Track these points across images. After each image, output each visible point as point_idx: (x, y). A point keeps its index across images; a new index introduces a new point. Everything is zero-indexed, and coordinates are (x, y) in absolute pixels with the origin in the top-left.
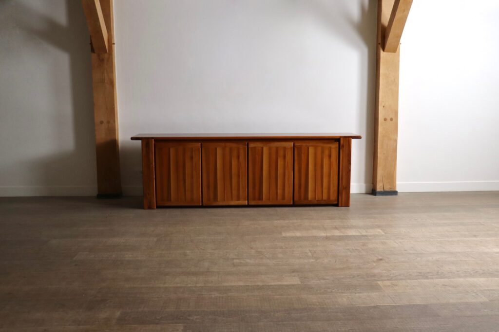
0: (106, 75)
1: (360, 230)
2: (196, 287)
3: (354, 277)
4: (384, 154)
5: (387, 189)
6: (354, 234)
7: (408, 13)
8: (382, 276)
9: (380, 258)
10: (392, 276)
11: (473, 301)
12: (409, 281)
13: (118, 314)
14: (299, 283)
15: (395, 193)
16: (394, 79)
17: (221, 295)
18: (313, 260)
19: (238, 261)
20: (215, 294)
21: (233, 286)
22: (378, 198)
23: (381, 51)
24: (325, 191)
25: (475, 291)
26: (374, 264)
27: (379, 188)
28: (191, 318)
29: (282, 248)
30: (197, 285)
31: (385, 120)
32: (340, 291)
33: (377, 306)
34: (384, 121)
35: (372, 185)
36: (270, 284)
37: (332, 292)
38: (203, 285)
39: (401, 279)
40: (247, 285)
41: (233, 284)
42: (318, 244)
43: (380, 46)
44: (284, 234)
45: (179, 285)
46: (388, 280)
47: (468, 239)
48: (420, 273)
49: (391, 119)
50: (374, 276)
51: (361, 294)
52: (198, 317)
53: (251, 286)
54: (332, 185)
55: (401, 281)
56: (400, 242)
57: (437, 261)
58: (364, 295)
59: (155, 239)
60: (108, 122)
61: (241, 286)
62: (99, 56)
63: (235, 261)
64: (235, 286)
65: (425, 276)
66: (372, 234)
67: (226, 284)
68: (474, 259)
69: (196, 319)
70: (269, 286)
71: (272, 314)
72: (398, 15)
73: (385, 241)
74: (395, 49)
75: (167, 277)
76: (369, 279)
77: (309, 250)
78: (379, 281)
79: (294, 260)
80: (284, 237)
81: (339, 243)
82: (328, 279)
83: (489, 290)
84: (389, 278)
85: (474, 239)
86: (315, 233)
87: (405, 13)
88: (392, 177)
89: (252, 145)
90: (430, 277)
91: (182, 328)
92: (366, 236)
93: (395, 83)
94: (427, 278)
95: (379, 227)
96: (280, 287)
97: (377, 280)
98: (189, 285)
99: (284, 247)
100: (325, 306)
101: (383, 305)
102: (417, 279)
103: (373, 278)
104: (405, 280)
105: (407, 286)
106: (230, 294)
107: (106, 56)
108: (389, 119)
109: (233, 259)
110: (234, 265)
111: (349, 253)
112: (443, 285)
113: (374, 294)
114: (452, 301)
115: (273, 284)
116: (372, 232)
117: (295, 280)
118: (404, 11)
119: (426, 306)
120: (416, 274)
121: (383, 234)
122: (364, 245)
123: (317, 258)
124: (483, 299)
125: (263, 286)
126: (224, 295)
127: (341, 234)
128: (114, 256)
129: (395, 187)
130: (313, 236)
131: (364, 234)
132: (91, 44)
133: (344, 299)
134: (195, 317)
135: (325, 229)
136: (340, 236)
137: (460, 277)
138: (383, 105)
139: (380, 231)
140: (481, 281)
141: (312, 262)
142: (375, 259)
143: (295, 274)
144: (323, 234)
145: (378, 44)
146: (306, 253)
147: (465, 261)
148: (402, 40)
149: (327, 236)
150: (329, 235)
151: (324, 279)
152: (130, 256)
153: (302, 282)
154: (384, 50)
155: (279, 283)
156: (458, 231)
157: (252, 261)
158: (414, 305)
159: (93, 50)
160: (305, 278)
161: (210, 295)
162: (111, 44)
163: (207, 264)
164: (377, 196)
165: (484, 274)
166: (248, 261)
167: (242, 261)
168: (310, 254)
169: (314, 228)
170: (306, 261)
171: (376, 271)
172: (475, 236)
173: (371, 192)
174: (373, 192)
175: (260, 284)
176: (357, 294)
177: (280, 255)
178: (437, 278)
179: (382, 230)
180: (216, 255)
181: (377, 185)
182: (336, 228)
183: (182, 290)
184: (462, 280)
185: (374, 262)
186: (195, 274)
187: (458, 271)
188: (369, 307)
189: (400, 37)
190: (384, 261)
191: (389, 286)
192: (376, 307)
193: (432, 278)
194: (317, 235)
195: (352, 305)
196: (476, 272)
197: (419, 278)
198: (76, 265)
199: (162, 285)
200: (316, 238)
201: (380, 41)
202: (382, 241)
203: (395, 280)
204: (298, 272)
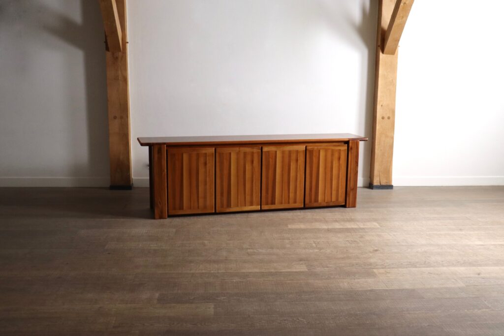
0: (119, 72)
1: (358, 223)
2: (218, 273)
3: (353, 265)
4: (381, 150)
5: (384, 183)
6: (353, 226)
7: (406, 20)
8: (377, 265)
9: (376, 249)
10: (386, 264)
11: (453, 286)
12: (400, 269)
13: (157, 295)
14: (307, 270)
15: (390, 187)
16: (392, 80)
17: (242, 280)
18: (317, 250)
19: (252, 250)
20: (236, 279)
21: (250, 273)
22: (374, 192)
23: (381, 53)
24: (334, 193)
25: (455, 278)
26: (371, 255)
27: (376, 182)
28: (219, 299)
29: (289, 239)
30: (219, 271)
31: (383, 118)
32: (341, 277)
33: (373, 290)
34: (381, 119)
35: (369, 179)
36: (281, 271)
37: (334, 278)
38: (224, 271)
39: (393, 268)
40: (263, 271)
41: (250, 271)
42: (321, 235)
43: (379, 48)
44: (290, 226)
45: (204, 271)
46: (382, 268)
47: (454, 232)
48: (410, 262)
49: (389, 118)
50: (371, 264)
51: (359, 280)
52: (225, 298)
53: (266, 273)
54: (340, 187)
55: (393, 269)
56: (394, 235)
57: (426, 252)
58: (362, 280)
59: (174, 230)
60: (122, 118)
61: (257, 273)
62: (113, 54)
63: (249, 250)
64: (252, 272)
65: (414, 265)
66: (369, 227)
67: (244, 271)
68: (457, 251)
69: (224, 299)
70: (281, 272)
71: (286, 295)
72: (397, 21)
73: (380, 233)
74: (393, 52)
75: (192, 264)
76: (366, 267)
77: (314, 242)
78: (375, 269)
79: (300, 250)
80: (290, 229)
81: (339, 235)
82: (331, 267)
83: (466, 277)
84: (383, 267)
85: (460, 232)
86: (317, 225)
87: (404, 19)
88: (388, 172)
89: (265, 149)
90: (418, 266)
91: (213, 306)
92: (363, 229)
93: (393, 83)
94: (416, 267)
95: (375, 220)
96: (290, 274)
97: (373, 269)
98: (212, 272)
99: (291, 239)
100: (329, 290)
101: (378, 289)
102: (406, 268)
103: (370, 267)
104: (396, 268)
105: (399, 274)
106: (248, 279)
107: (120, 54)
108: (386, 118)
109: (247, 249)
110: (249, 254)
111: (349, 245)
112: (429, 273)
113: (370, 280)
114: (435, 286)
115: (284, 271)
116: (369, 225)
117: (302, 268)
118: (403, 17)
119: (413, 290)
120: (406, 263)
121: (379, 227)
122: (362, 237)
123: (320, 249)
124: (461, 284)
125: (275, 272)
126: (244, 280)
127: (341, 227)
128: (140, 245)
129: (391, 181)
130: (316, 229)
131: (362, 227)
132: (106, 42)
133: (345, 284)
134: (223, 298)
135: (326, 222)
136: (340, 229)
137: (443, 266)
138: (381, 104)
139: (376, 224)
140: (461, 270)
141: (316, 252)
142: (371, 249)
143: (302, 262)
144: (325, 227)
145: (378, 46)
146: (311, 244)
147: (449, 252)
148: (400, 43)
149: (328, 228)
150: (330, 227)
151: (327, 267)
152: (155, 245)
153: (308, 270)
154: (383, 53)
155: (289, 270)
156: (446, 225)
157: (264, 251)
158: (403, 289)
159: (107, 49)
160: (311, 266)
161: (231, 279)
162: (125, 43)
163: (224, 254)
164: (373, 190)
165: (464, 264)
166: (260, 250)
167: (255, 251)
168: (314, 245)
169: (316, 220)
170: (311, 251)
171: (372, 261)
172: (461, 230)
173: (368, 186)
174: (370, 186)
175: (273, 270)
176: (356, 280)
177: (288, 246)
178: (424, 267)
179: (378, 223)
180: (231, 245)
181: (374, 179)
182: (336, 221)
183: (207, 276)
184: (445, 268)
185: (370, 252)
186: (215, 262)
187: (442, 261)
188: (367, 290)
189: (399, 40)
190: (379, 252)
191: (383, 273)
192: (371, 291)
193: (419, 267)
194: (320, 227)
195: (352, 288)
196: (458, 262)
197: (409, 267)
198: (109, 253)
199: (188, 272)
200: (319, 230)
201: (379, 43)
202: (378, 233)
203: (388, 268)
204: (304, 261)
